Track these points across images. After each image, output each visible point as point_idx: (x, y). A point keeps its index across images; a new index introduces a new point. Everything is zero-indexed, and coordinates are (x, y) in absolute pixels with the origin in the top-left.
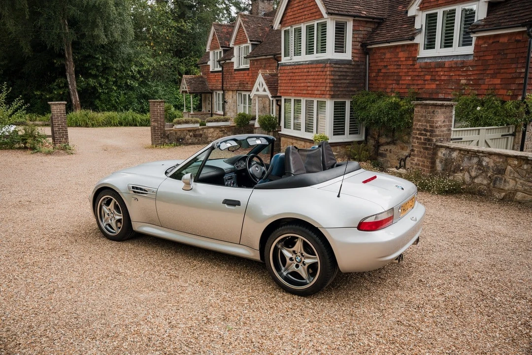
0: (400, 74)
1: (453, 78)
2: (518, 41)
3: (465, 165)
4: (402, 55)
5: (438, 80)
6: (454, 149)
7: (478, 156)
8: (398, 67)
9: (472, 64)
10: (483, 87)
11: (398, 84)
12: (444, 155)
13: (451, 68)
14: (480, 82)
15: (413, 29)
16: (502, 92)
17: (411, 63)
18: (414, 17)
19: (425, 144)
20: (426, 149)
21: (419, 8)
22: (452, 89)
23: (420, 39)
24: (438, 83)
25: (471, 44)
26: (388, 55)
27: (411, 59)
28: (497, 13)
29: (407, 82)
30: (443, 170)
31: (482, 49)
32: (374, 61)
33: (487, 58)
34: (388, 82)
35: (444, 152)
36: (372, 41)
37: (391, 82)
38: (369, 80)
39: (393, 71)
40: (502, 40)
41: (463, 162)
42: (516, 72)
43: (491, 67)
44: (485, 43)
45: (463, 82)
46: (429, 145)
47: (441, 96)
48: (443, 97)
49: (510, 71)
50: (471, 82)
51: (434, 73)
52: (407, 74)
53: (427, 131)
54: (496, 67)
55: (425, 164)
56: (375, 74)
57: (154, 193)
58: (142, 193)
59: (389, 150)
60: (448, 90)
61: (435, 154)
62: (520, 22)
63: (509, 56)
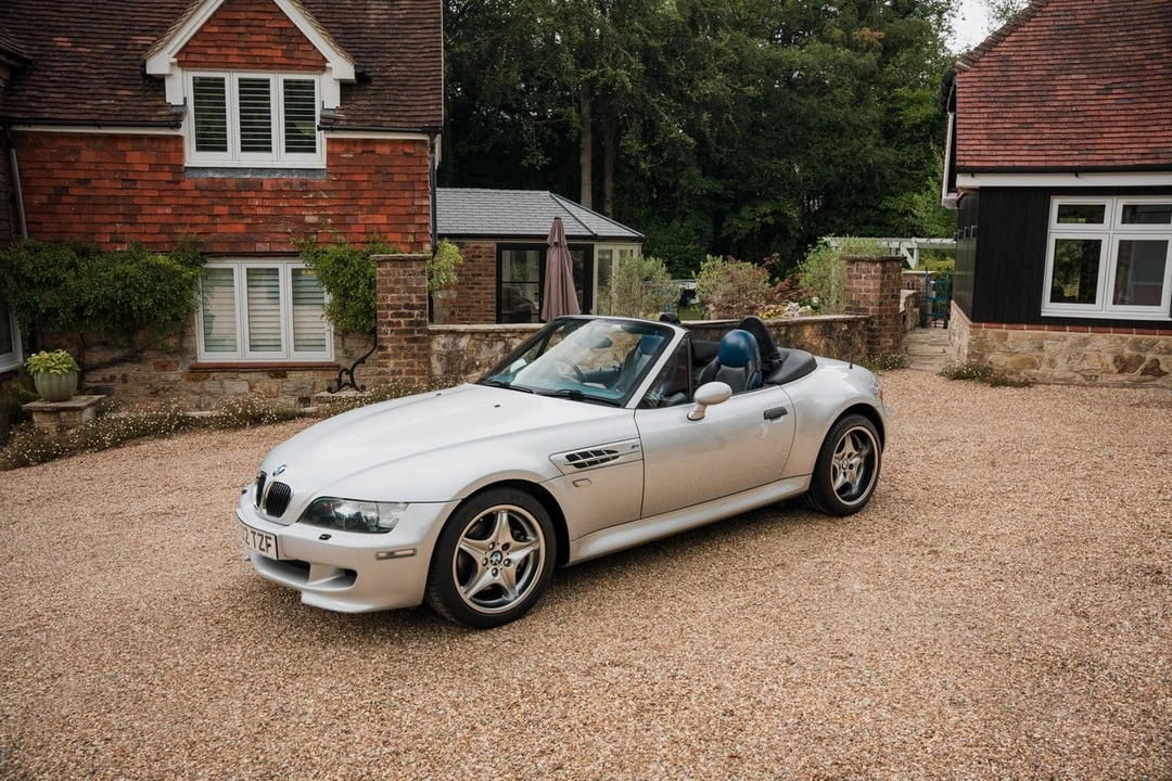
0: (136, 201)
1: (287, 211)
2: (406, 154)
3: (483, 357)
4: (137, 159)
5: (247, 216)
6: (463, 334)
7: (502, 339)
8: (129, 184)
9: (326, 188)
10: (354, 228)
11: (132, 224)
12: (444, 346)
13: (277, 193)
14: (348, 220)
15: (161, 103)
16: (392, 237)
17: (169, 177)
18: (158, 82)
19: (411, 332)
20: (416, 340)
21: (175, 60)
22: (288, 233)
23: (188, 130)
24: (250, 221)
25: (314, 151)
26: (88, 155)
27: (167, 169)
28: (359, 103)
29: (163, 220)
30: (445, 372)
31: (343, 162)
32: (37, 165)
33: (356, 178)
34: (97, 218)
35: (443, 342)
36: (32, 115)
37: (106, 219)
38: (26, 213)
39: (109, 193)
40: (380, 149)
41: (478, 352)
42: (413, 204)
43: (367, 194)
44: (347, 151)
45: (310, 219)
46: (419, 332)
47: (260, 247)
48: (268, 249)
49: (401, 202)
50: (330, 221)
51: (235, 202)
52: (158, 202)
53: (412, 307)
54: (375, 194)
55: (416, 368)
56: (44, 199)
57: (636, 449)
58: (603, 461)
59: (118, 376)
60: (278, 236)
61: (429, 348)
62: (414, 125)
63: (396, 178)
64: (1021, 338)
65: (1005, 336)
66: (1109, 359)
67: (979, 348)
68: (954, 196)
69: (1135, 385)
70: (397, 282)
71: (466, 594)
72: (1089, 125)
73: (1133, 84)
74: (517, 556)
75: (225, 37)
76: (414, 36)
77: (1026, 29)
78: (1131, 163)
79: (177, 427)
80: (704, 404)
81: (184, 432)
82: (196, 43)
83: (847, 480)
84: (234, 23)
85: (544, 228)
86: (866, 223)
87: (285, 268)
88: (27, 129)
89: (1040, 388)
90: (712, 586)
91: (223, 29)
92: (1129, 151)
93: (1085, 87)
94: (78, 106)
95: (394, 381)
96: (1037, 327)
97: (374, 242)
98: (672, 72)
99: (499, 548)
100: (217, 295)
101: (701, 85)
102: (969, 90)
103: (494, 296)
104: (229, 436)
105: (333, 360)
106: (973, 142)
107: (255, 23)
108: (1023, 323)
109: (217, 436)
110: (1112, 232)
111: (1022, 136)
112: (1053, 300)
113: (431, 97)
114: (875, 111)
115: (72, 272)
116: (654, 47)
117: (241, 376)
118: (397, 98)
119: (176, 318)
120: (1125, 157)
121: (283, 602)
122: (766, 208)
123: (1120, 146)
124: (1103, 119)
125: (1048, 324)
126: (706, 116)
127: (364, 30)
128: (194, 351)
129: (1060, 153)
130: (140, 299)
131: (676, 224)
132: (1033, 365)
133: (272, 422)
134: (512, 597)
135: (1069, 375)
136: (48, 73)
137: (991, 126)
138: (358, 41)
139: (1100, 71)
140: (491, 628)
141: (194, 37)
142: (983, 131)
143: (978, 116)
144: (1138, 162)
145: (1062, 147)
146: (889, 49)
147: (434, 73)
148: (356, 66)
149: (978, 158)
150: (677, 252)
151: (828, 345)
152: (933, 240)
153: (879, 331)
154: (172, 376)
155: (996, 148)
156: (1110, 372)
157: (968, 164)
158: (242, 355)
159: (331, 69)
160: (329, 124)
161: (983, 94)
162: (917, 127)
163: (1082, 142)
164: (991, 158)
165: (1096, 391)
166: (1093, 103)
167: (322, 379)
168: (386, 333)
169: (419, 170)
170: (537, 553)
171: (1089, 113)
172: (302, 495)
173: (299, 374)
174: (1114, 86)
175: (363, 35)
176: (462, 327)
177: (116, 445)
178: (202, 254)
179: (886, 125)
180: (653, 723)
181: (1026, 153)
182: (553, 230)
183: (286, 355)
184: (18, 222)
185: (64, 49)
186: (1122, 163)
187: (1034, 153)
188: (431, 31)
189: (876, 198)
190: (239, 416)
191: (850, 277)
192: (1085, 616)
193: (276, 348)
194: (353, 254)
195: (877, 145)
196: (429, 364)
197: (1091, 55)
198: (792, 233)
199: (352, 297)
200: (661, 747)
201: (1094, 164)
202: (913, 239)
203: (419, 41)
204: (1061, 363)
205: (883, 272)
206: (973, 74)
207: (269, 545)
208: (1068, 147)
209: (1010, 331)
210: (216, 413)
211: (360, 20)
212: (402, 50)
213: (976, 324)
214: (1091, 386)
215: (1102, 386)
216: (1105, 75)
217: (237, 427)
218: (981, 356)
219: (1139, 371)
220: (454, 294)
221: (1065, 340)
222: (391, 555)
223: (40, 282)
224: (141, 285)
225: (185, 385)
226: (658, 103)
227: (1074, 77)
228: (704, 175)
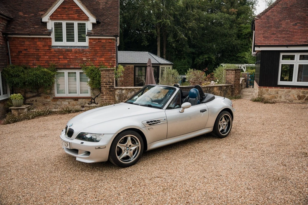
0: (39, 54)
1: (78, 57)
2: (109, 42)
4: (39, 44)
5: (68, 58)
6: (124, 89)
7: (134, 91)
8: (37, 50)
9: (88, 51)
10: (96, 62)
11: (38, 61)
12: (119, 93)
13: (76, 52)
14: (94, 59)
15: (46, 29)
16: (106, 64)
17: (48, 48)
18: (45, 24)
19: (110, 89)
21: (50, 18)
22: (79, 63)
23: (53, 36)
24: (68, 60)
25: (85, 41)
26: (27, 43)
27: (47, 46)
28: (97, 29)
29: (46, 59)
30: (119, 99)
31: (93, 44)
32: (14, 45)
33: (97, 48)
34: (29, 59)
35: (118, 91)
36: (13, 33)
37: (31, 59)
38: (11, 58)
39: (32, 52)
40: (102, 41)
41: (128, 94)
42: (111, 55)
43: (100, 53)
44: (94, 41)
45: (84, 59)
46: (112, 89)
47: (71, 67)
48: (73, 67)
49: (108, 55)
50: (89, 60)
51: (65, 55)
52: (45, 55)
53: (110, 82)
54: (101, 53)
55: (111, 98)
56: (16, 54)
57: (165, 120)
58: (156, 123)
59: (34, 100)
60: (76, 64)
61: (115, 93)
62: (111, 35)
63: (107, 48)
64: (272, 90)
65: (268, 90)
66: (296, 96)
67: (261, 93)
68: (255, 53)
69: (303, 103)
70: (106, 76)
71: (119, 158)
72: (291, 34)
73: (303, 23)
74: (133, 148)
75: (62, 12)
76: (112, 11)
77: (274, 8)
78: (302, 44)
79: (49, 114)
80: (184, 108)
81: (51, 115)
82: (55, 14)
83: (223, 128)
84: (65, 8)
85: (146, 61)
86: (233, 60)
87: (78, 72)
88: (11, 36)
89: (277, 104)
90: (186, 156)
91: (62, 10)
92: (301, 41)
93: (289, 24)
94: (25, 30)
95: (106, 102)
96: (277, 87)
97: (101, 65)
98: (181, 20)
99: (128, 146)
100: (60, 79)
101: (189, 24)
102: (259, 25)
103: (133, 79)
104: (62, 116)
105: (90, 96)
106: (259, 39)
107: (70, 8)
108: (273, 87)
109: (59, 116)
110: (297, 62)
111: (272, 37)
112: (281, 80)
113: (116, 27)
114: (235, 31)
115: (23, 73)
116: (176, 14)
117: (66, 100)
118: (107, 27)
119: (49, 85)
120: (300, 42)
121: (72, 160)
122: (206, 56)
123: (299, 39)
124: (294, 32)
125: (280, 87)
126: (190, 32)
127: (99, 10)
128: (54, 94)
129: (283, 41)
130: (40, 80)
131: (183, 60)
132: (276, 98)
133: (73, 112)
134: (132, 159)
135: (285, 100)
136: (17, 22)
137: (264, 34)
138: (97, 13)
139: (294, 19)
140: (126, 167)
141: (54, 12)
142: (262, 36)
143: (261, 32)
144: (303, 44)
145: (283, 40)
146: (239, 14)
147: (117, 21)
148: (96, 19)
149: (261, 43)
150: (182, 68)
151: (221, 92)
152: (250, 65)
153: (234, 89)
154: (48, 100)
155: (265, 40)
156: (296, 100)
157: (258, 44)
158: (66, 95)
159: (90, 20)
160: (89, 34)
161: (262, 26)
162: (246, 35)
163: (288, 38)
164: (264, 43)
165: (292, 105)
166: (292, 28)
167: (88, 101)
168: (103, 89)
169: (113, 46)
170: (138, 147)
171: (291, 31)
172: (76, 132)
173: (82, 100)
174: (297, 23)
175: (99, 11)
176: (123, 88)
177: (33, 118)
178: (56, 68)
179: (238, 34)
180: (167, 193)
181: (273, 41)
182: (148, 62)
183: (78, 95)
184: (9, 60)
185: (21, 15)
186: (299, 44)
187: (276, 41)
188: (116, 10)
189: (235, 53)
190: (65, 111)
191: (227, 74)
192: (285, 166)
193: (76, 93)
194: (95, 68)
195: (236, 39)
196: (115, 97)
197: (291, 15)
198: (213, 63)
199: (95, 80)
200: (168, 200)
201: (292, 44)
202: (245, 64)
203: (113, 13)
204: (283, 97)
205: (236, 73)
206: (260, 20)
207: (68, 145)
208: (285, 40)
209: (269, 89)
210: (59, 110)
211: (98, 7)
212: (109, 15)
213: (260, 87)
214: (291, 103)
215: (294, 103)
216: (295, 20)
217: (64, 114)
218: (262, 95)
219: (304, 99)
220: (123, 79)
221: (284, 91)
222: (99, 148)
223: (14, 76)
224: (40, 76)
225: (52, 103)
226: (177, 28)
227: (286, 21)
228: (190, 47)
